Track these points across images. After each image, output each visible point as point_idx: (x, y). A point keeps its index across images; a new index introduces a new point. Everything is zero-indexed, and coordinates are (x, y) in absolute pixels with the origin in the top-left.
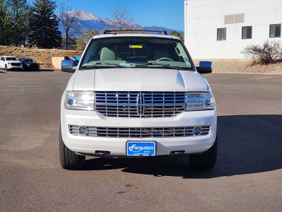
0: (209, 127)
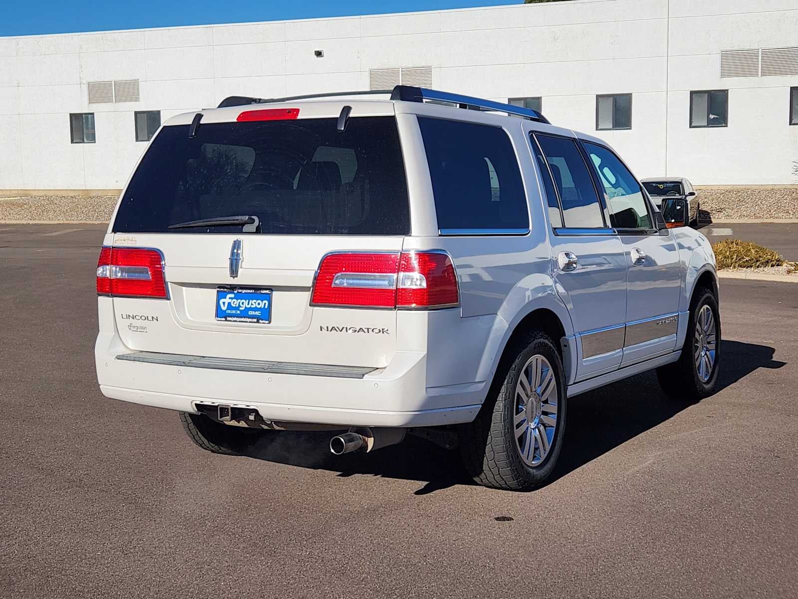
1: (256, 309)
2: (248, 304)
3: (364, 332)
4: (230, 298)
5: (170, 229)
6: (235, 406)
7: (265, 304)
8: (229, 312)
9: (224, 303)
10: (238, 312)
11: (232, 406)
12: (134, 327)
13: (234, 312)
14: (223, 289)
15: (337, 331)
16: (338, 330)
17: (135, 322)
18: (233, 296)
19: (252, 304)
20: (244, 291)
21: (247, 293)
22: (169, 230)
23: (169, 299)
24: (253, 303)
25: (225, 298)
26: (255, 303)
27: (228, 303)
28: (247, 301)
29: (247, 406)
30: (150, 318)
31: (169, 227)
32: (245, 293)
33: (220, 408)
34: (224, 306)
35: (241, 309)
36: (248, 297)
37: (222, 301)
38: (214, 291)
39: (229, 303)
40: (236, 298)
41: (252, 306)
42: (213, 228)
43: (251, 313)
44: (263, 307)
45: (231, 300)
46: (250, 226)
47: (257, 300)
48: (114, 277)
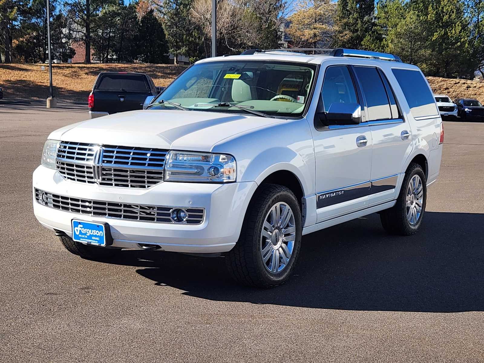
0: (201, 211)
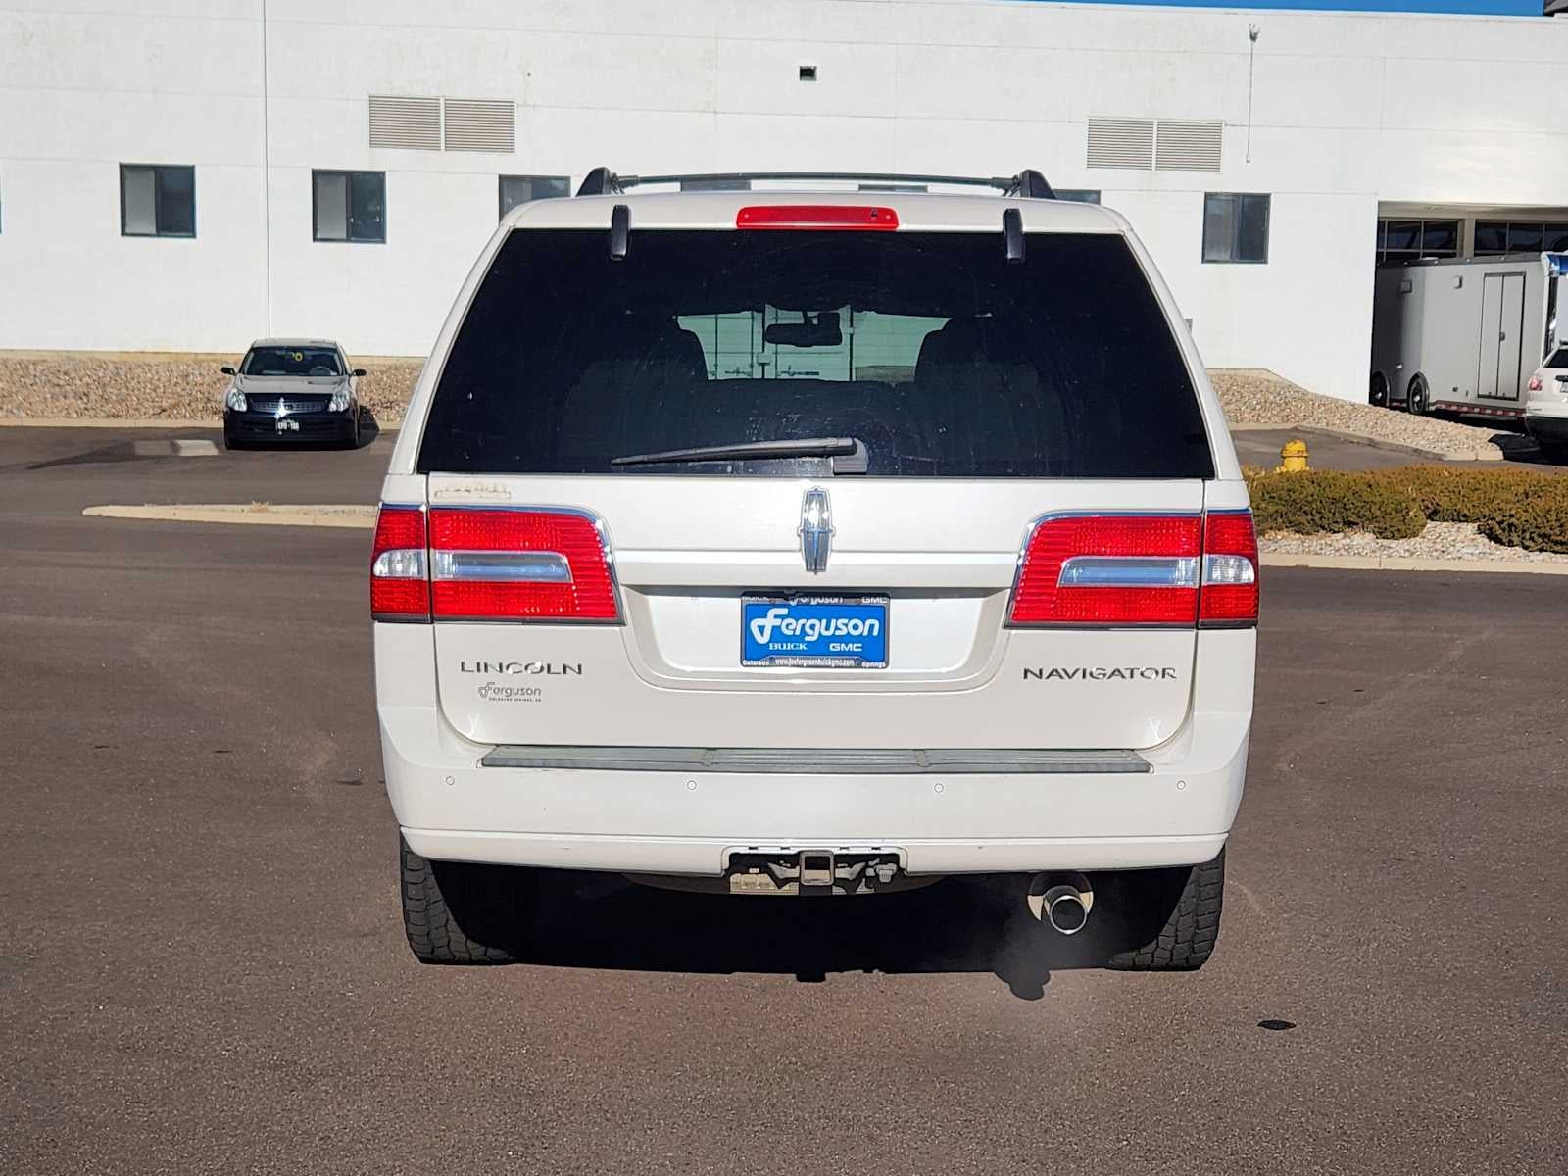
1: (847, 639)
2: (827, 629)
3: (1123, 677)
4: (776, 617)
5: (617, 464)
6: (844, 851)
7: (872, 627)
8: (777, 646)
9: (761, 629)
10: (802, 647)
11: (837, 851)
12: (500, 690)
13: (790, 646)
14: (759, 597)
15: (1061, 677)
16: (1063, 674)
17: (503, 680)
18: (784, 611)
19: (837, 628)
20: (814, 601)
21: (823, 604)
22: (613, 467)
23: (622, 624)
24: (840, 625)
25: (765, 617)
26: (846, 625)
27: (774, 627)
28: (824, 622)
29: (873, 848)
30: (557, 668)
31: (614, 461)
32: (819, 604)
33: (807, 858)
34: (762, 634)
35: (807, 639)
36: (827, 614)
37: (754, 624)
38: (735, 604)
39: (776, 629)
40: (795, 614)
41: (838, 633)
42: (741, 463)
43: (835, 647)
44: (866, 633)
45: (780, 620)
46: (847, 459)
47: (850, 620)
48: (440, 576)
